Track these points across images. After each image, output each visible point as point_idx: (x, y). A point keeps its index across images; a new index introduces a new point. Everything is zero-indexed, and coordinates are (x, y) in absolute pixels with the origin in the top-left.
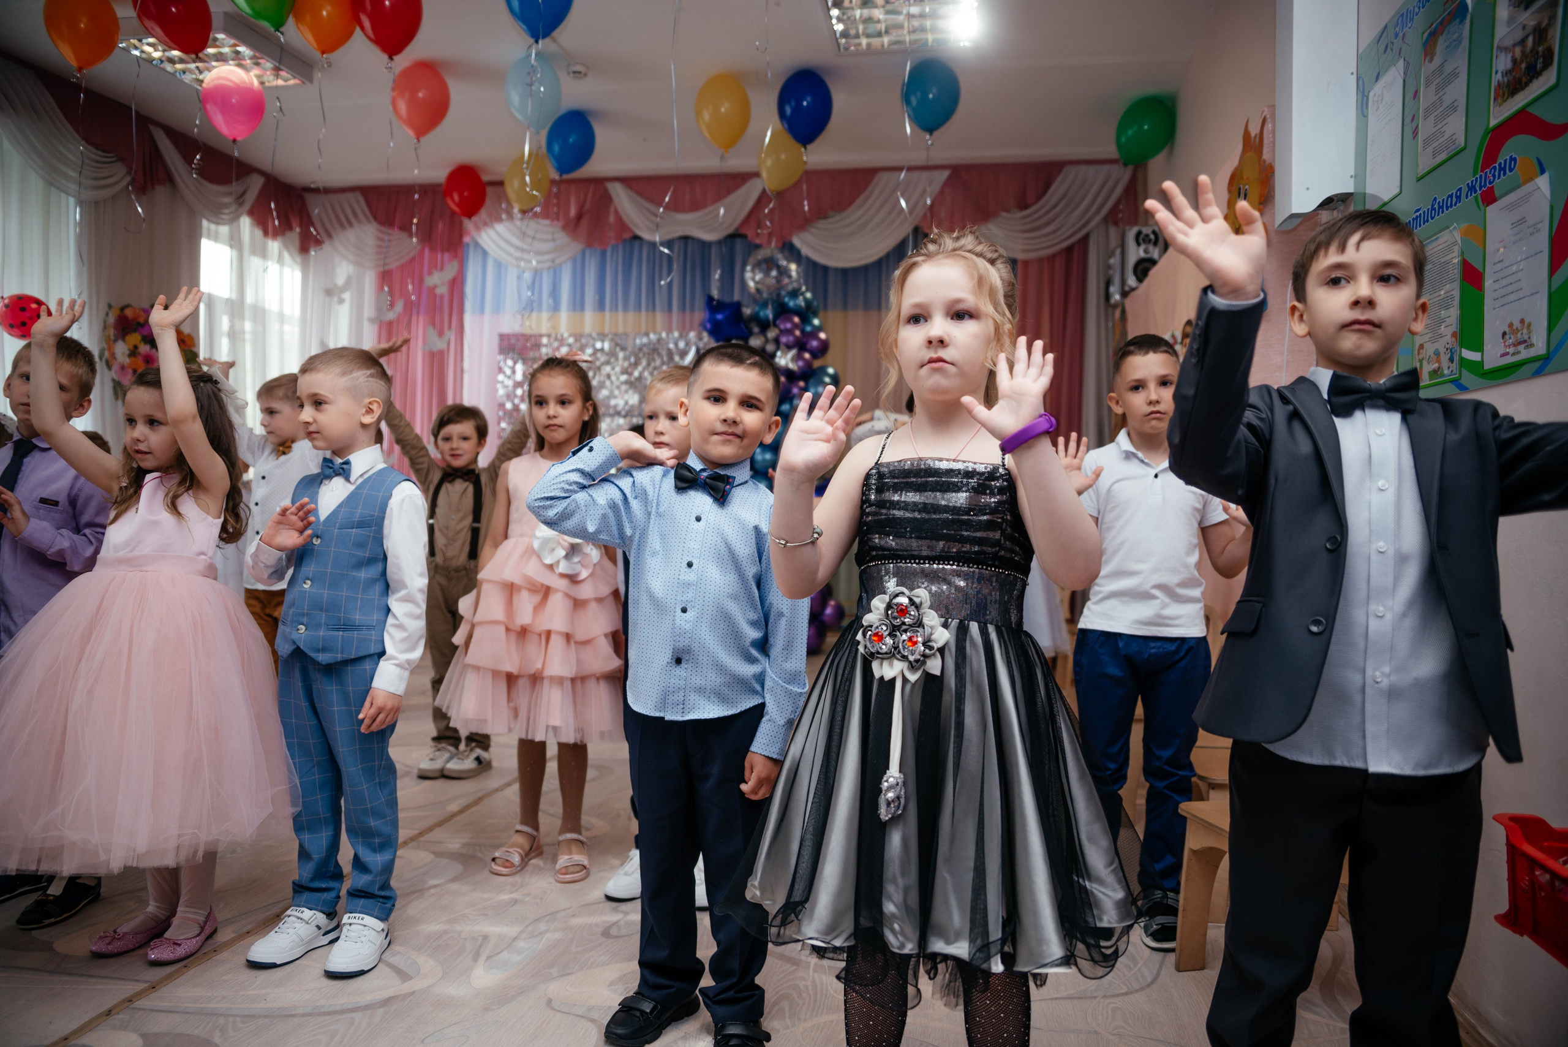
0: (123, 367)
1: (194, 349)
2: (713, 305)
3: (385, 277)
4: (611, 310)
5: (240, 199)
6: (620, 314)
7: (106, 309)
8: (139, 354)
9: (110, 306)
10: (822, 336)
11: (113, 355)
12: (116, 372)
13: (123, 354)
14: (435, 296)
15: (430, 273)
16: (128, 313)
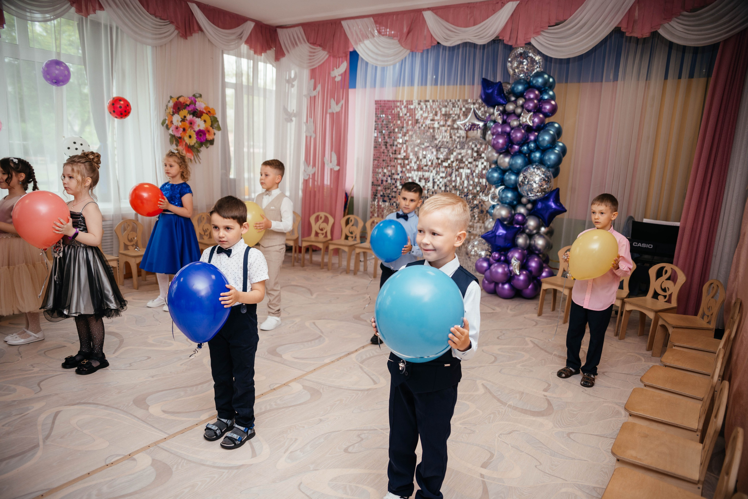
0: (177, 128)
1: (216, 116)
2: (486, 83)
3: (313, 73)
4: (441, 85)
5: (240, 37)
6: (446, 86)
7: (169, 99)
8: (187, 120)
9: (171, 97)
10: (553, 102)
11: (172, 122)
12: (172, 131)
13: (178, 121)
14: (336, 82)
15: (333, 70)
16: (181, 100)
